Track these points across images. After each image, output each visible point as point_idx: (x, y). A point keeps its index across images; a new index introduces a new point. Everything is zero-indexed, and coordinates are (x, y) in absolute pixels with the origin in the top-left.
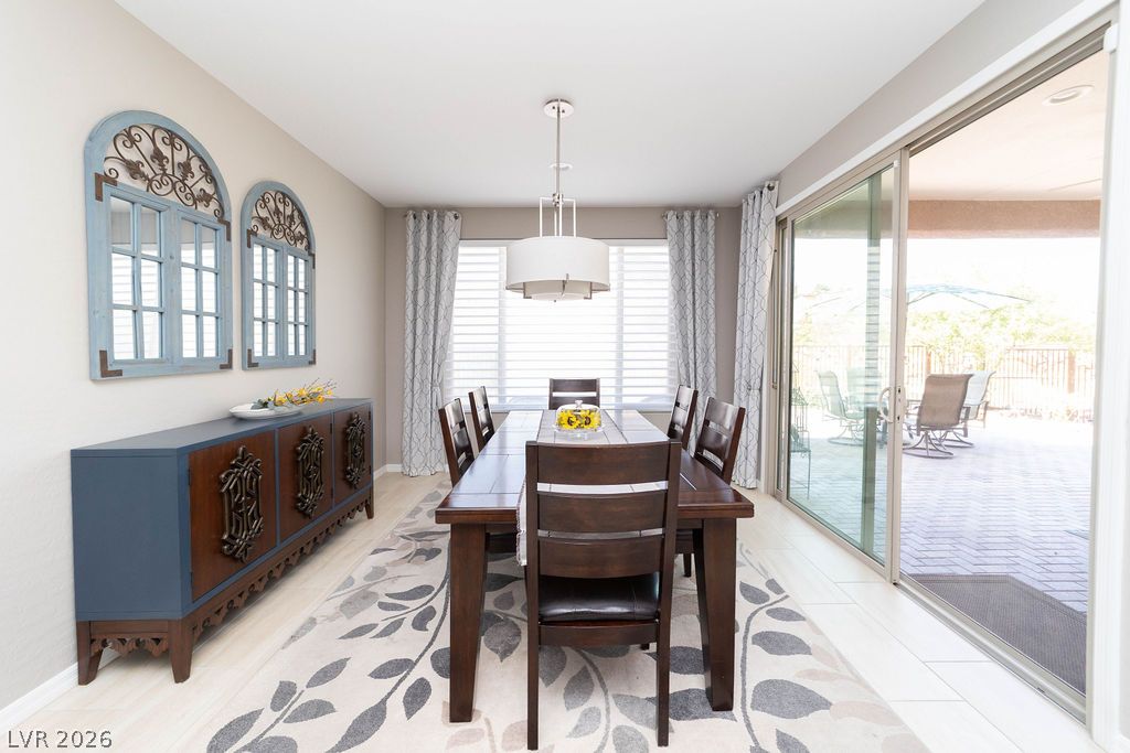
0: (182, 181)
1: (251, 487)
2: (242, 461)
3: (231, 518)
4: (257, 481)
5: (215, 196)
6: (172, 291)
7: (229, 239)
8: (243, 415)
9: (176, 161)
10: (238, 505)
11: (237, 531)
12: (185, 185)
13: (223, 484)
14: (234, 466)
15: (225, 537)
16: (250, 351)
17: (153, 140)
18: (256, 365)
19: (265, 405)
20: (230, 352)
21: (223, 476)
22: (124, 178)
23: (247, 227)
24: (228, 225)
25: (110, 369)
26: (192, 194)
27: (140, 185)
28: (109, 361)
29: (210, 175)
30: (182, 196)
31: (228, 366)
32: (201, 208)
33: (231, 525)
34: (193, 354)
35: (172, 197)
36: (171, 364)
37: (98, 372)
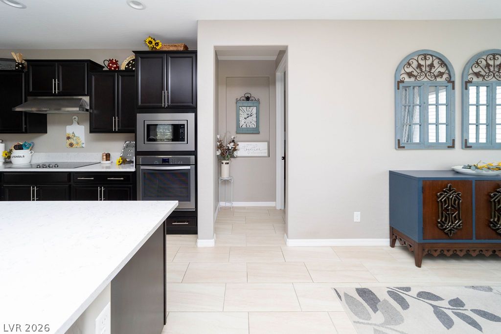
0: (430, 72)
1: (455, 204)
2: (450, 190)
3: (442, 213)
4: (459, 202)
5: (447, 72)
6: (424, 116)
7: (453, 88)
8: (458, 171)
9: (427, 64)
10: (447, 210)
11: (446, 220)
12: (431, 72)
13: (439, 197)
14: (445, 192)
15: (439, 220)
16: (466, 140)
17: (418, 61)
18: (470, 147)
19: (470, 167)
20: (454, 140)
21: (439, 194)
22: (407, 79)
23: (465, 80)
24: (453, 83)
25: (401, 146)
26: (434, 75)
27: (413, 79)
28: (401, 143)
29: (443, 63)
30: (430, 78)
31: (452, 147)
32: (438, 79)
33: (442, 217)
34: (435, 141)
35: (426, 79)
36: (424, 144)
37: (397, 147)
